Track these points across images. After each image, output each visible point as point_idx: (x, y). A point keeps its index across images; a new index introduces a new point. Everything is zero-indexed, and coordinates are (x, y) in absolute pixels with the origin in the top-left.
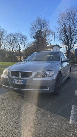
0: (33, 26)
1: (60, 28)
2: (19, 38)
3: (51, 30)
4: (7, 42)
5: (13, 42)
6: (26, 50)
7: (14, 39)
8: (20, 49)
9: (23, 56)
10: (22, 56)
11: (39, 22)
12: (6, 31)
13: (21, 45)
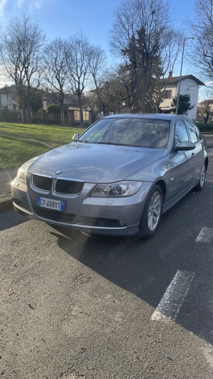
0: (121, 19)
1: (203, 25)
2: (79, 57)
3: (176, 30)
4: (46, 67)
5: (62, 67)
6: (97, 91)
7: (66, 56)
8: (81, 88)
9: (89, 109)
10: (86, 108)
11: (139, 6)
12: (42, 33)
13: (83, 75)
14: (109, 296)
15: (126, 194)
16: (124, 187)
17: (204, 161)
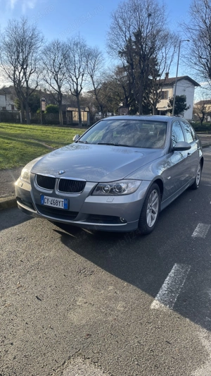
0: (118, 22)
1: (198, 28)
2: (77, 58)
3: (172, 32)
4: (44, 68)
5: (60, 68)
6: (95, 92)
7: (64, 58)
8: (79, 89)
9: (87, 109)
10: (84, 108)
11: (136, 9)
12: (41, 35)
13: (81, 77)
14: (111, 288)
15: (126, 192)
16: (124, 186)
17: (199, 160)
